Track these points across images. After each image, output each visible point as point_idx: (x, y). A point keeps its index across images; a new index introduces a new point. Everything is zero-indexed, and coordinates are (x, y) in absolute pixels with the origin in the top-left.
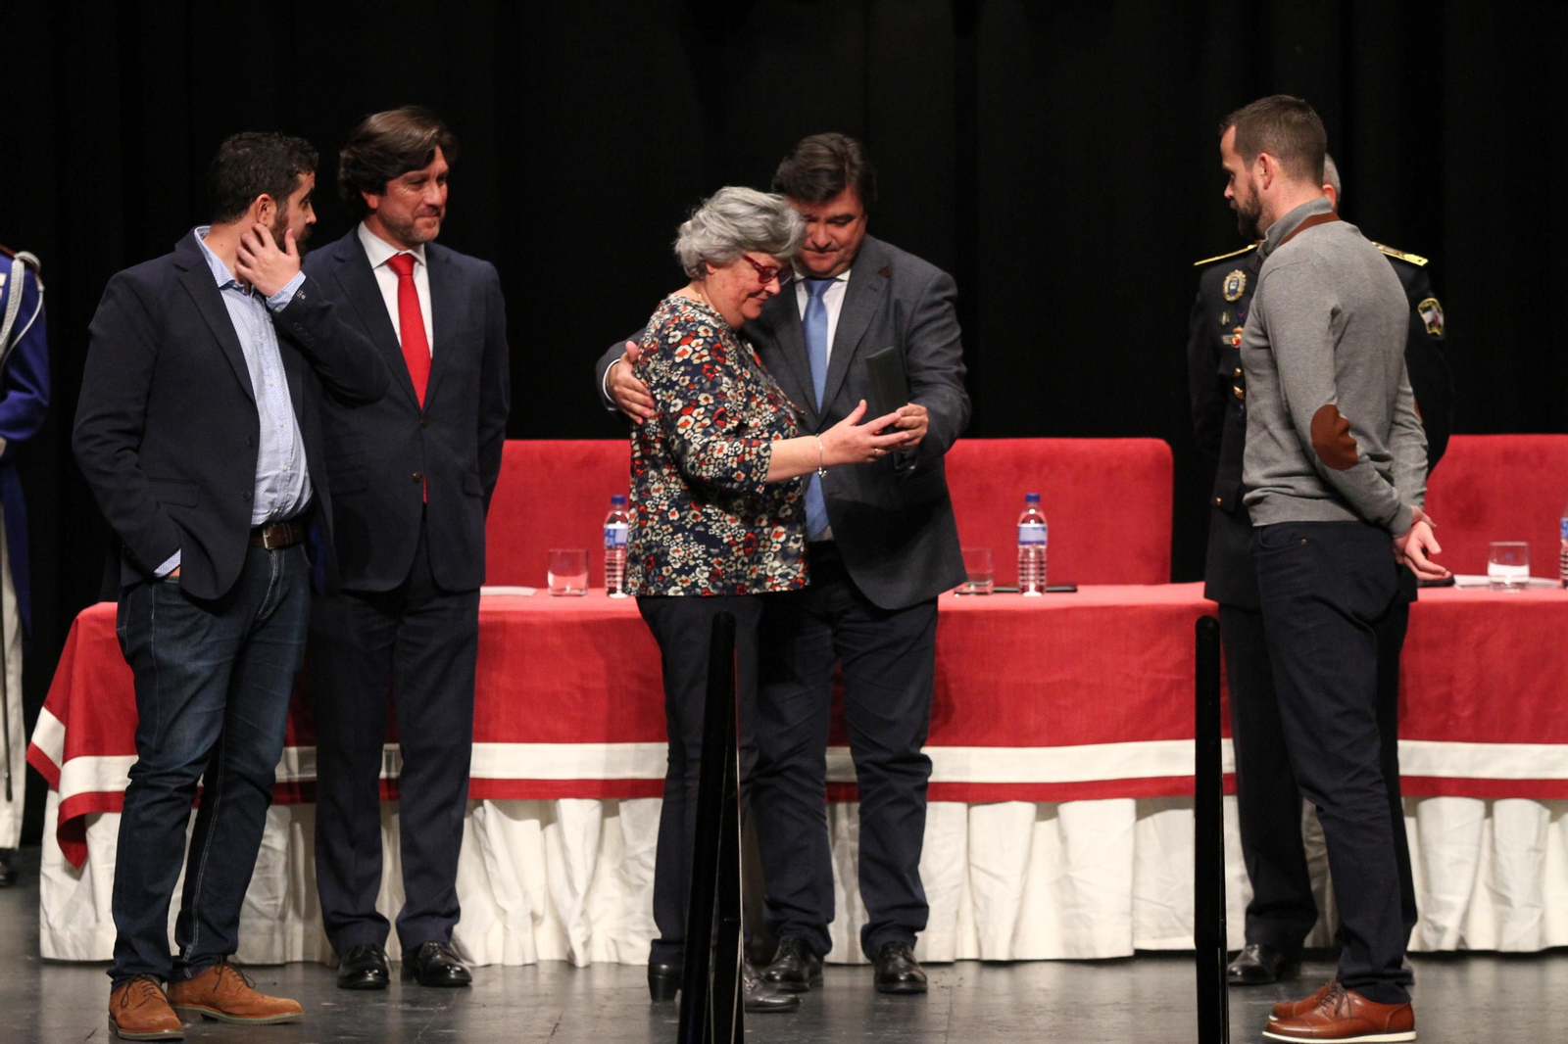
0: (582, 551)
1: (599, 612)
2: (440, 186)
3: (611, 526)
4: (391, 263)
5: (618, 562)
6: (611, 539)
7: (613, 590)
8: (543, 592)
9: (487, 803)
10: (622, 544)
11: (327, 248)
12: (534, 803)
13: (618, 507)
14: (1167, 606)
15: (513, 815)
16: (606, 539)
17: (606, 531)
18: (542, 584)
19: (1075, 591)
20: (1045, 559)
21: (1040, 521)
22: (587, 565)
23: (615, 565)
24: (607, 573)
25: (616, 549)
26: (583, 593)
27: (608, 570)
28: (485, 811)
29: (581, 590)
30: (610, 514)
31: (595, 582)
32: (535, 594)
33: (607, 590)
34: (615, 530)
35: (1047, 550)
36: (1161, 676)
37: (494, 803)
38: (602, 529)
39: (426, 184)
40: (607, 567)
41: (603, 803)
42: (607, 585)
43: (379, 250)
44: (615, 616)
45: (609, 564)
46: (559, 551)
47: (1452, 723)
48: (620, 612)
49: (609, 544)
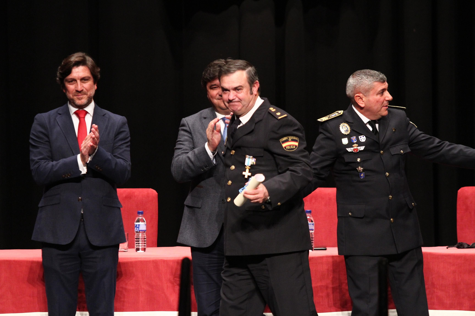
1: (133, 259)
2: (83, 82)
3: (138, 223)
4: (76, 113)
5: (140, 238)
7: (138, 249)
10: (141, 231)
13: (140, 216)
16: (136, 228)
19: (326, 249)
20: (313, 237)
21: (312, 221)
23: (139, 239)
25: (139, 233)
26: (126, 250)
27: (136, 241)
29: (125, 249)
30: (137, 218)
31: (131, 246)
34: (139, 225)
35: (314, 233)
38: (134, 224)
39: (75, 82)
40: (136, 240)
43: (72, 109)
44: (139, 260)
45: (136, 239)
48: (141, 258)
49: (137, 231)
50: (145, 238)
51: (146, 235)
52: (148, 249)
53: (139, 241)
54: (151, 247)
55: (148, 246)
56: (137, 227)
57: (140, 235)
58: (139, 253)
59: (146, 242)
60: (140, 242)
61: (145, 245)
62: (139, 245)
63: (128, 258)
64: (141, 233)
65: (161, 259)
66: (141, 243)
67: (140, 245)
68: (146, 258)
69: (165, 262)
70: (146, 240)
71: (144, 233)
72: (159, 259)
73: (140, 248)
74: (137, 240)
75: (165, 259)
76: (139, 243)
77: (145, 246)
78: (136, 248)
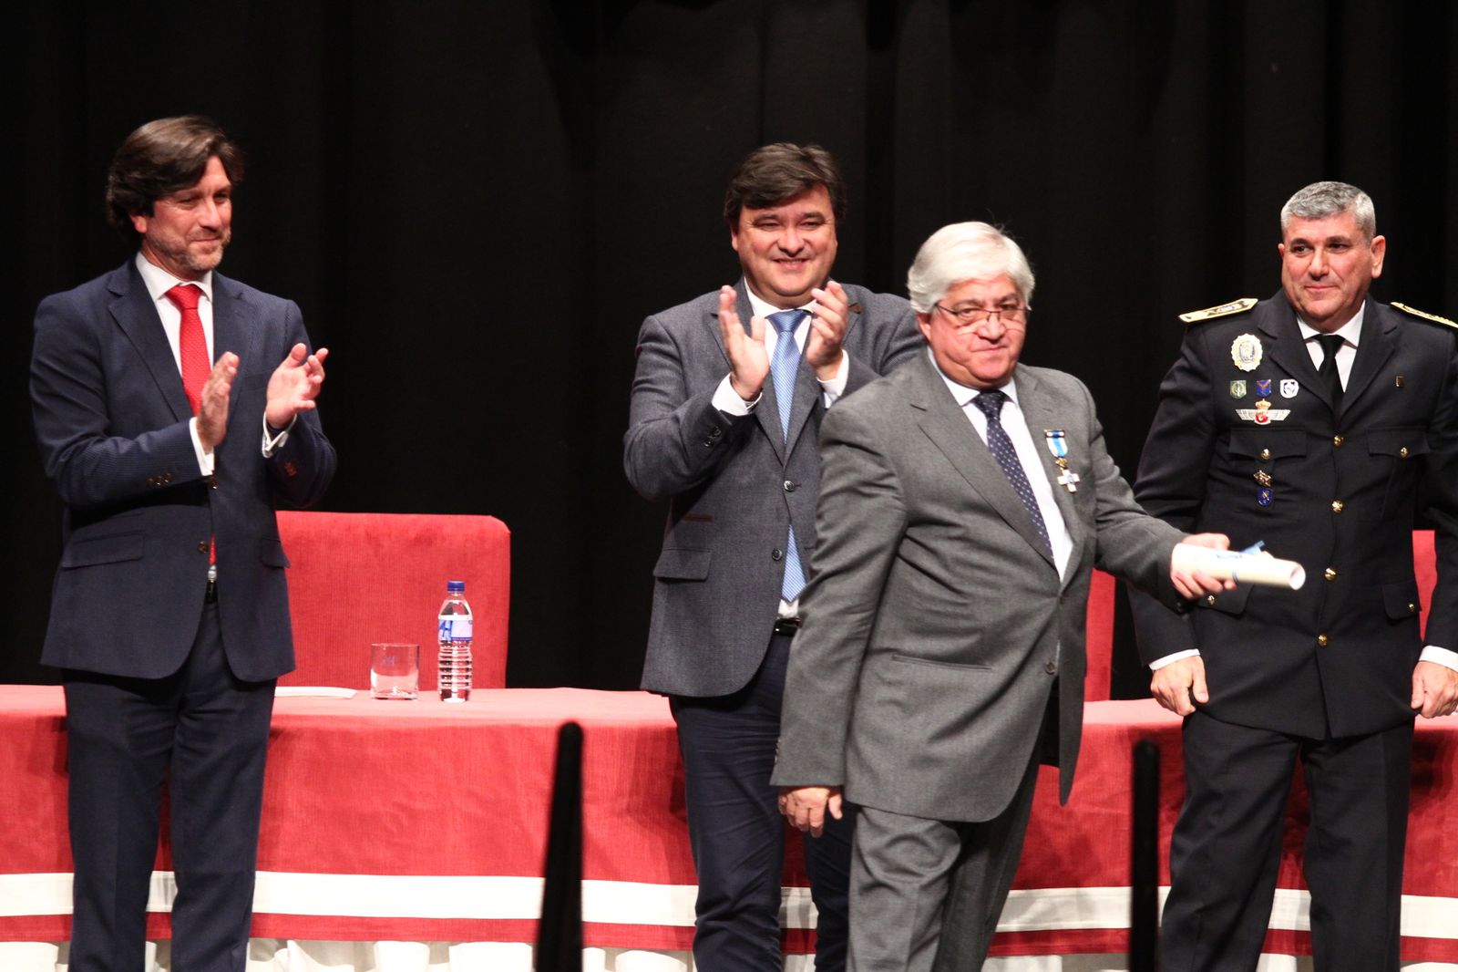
0: (412, 646)
1: (430, 720)
2: (218, 204)
3: (447, 618)
4: (171, 295)
5: (454, 660)
6: (447, 632)
8: (363, 692)
9: (291, 943)
10: (459, 639)
11: (102, 280)
12: (348, 945)
13: (456, 595)
14: (1104, 726)
15: (322, 958)
16: (441, 631)
17: (441, 623)
18: (364, 684)
22: (418, 666)
24: (441, 673)
25: (451, 645)
27: (442, 670)
28: (289, 954)
29: (410, 693)
30: (446, 603)
31: (426, 684)
32: (356, 695)
33: (441, 692)
34: (451, 622)
36: (1096, 809)
37: (299, 944)
38: (438, 621)
39: (201, 201)
40: (441, 666)
41: (430, 947)
42: (441, 687)
43: (158, 280)
44: (449, 724)
45: (442, 662)
46: (385, 645)
47: (1441, 873)
48: (454, 720)
49: (444, 639)
50: (470, 660)
51: (472, 651)
52: (475, 694)
53: (451, 669)
54: (488, 687)
55: (478, 684)
56: (446, 629)
57: (454, 652)
58: (450, 704)
59: (469, 673)
60: (454, 673)
61: (469, 681)
62: (449, 681)
63: (415, 719)
64: (456, 648)
65: (514, 722)
66: (458, 676)
67: (454, 680)
68: (470, 720)
69: (523, 733)
70: (470, 666)
71: (467, 645)
72: (508, 723)
73: (454, 688)
74: (445, 667)
75: (526, 724)
76: (450, 677)
77: (467, 684)
78: (443, 691)
